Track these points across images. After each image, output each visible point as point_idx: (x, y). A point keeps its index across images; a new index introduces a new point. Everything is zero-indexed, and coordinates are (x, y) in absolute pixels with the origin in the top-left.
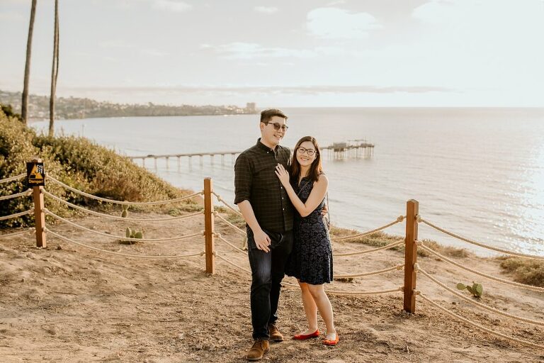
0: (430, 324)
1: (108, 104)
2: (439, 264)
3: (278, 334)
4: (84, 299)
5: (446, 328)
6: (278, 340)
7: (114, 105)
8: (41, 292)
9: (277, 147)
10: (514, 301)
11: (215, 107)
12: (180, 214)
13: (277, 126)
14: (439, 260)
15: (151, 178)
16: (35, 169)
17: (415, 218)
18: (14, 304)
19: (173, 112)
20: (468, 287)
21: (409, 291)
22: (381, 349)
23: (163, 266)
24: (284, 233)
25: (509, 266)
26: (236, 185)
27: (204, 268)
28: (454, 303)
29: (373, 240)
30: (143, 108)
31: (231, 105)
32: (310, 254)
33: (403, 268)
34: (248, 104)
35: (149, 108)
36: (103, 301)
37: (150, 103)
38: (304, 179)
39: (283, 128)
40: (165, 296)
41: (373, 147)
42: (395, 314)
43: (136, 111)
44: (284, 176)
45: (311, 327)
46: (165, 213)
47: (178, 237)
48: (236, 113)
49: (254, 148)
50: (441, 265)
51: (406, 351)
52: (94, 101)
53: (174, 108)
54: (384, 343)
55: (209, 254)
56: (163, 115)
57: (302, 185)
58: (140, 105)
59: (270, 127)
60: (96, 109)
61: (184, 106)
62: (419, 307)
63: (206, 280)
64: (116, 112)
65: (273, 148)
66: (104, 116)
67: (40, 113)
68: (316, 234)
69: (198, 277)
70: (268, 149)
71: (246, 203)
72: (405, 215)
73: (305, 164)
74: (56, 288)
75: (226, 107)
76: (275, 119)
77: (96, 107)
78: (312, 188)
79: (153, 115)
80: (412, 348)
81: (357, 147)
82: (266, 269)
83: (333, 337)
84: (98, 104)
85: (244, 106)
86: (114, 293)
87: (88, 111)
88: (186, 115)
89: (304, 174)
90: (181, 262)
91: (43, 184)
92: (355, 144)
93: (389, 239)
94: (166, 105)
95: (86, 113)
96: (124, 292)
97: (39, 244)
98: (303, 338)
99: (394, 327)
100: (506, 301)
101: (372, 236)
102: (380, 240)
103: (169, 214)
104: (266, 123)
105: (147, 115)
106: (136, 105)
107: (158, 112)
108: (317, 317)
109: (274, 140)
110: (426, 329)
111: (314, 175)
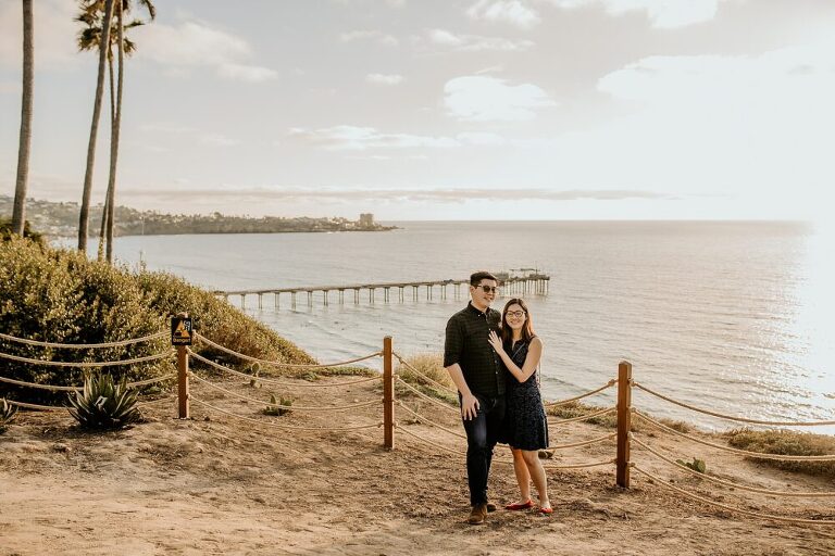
0: (647, 498)
1: (155, 215)
2: (652, 439)
3: (490, 503)
4: (270, 472)
5: (664, 502)
6: (491, 508)
7: (163, 217)
8: (225, 464)
9: (488, 310)
10: (742, 481)
11: (314, 220)
12: (317, 379)
13: (487, 289)
14: (652, 436)
15: (262, 330)
16: (182, 325)
17: (628, 382)
18: (206, 475)
19: (251, 227)
20: (688, 465)
21: (622, 464)
22: (599, 516)
23: (332, 440)
24: (498, 397)
25: (738, 442)
26: (446, 348)
27: (382, 442)
28: (672, 481)
29: (568, 411)
30: (206, 221)
31: (338, 217)
32: (525, 419)
33: (616, 438)
34: (362, 215)
35: (216, 221)
36: (290, 474)
37: (217, 213)
38: (517, 343)
39: (493, 290)
40: (351, 471)
41: (548, 279)
42: (607, 489)
43: (197, 226)
44: (496, 343)
45: (524, 497)
46: (299, 378)
47: (328, 407)
48: (344, 230)
49: (465, 311)
50: (655, 442)
51: (625, 518)
52: (134, 211)
53: (253, 222)
54: (601, 512)
55: (388, 425)
56: (237, 232)
57: (516, 348)
58: (202, 216)
59: (480, 290)
60: (136, 223)
61: (268, 218)
62: (632, 483)
63: (386, 454)
64: (167, 227)
65: (484, 311)
66: (147, 234)
67: (52, 228)
68: (531, 398)
69: (377, 451)
70: (480, 312)
71: (456, 367)
72: (617, 378)
73: (517, 327)
74: (236, 460)
75: (330, 220)
76: (485, 282)
77: (137, 219)
78: (527, 351)
79: (221, 232)
80: (631, 516)
81: (524, 280)
82: (482, 434)
83: (547, 506)
84: (140, 215)
85: (357, 219)
86: (296, 467)
87: (124, 225)
88: (271, 232)
89: (517, 337)
90: (351, 435)
91: (189, 344)
92: (520, 275)
93: (587, 409)
94: (241, 217)
95: (120, 227)
96: (306, 466)
97: (182, 414)
98: (516, 508)
99: (608, 500)
100: (733, 480)
101: (566, 407)
102: (576, 412)
103: (304, 378)
104: (476, 287)
105: (212, 232)
106: (195, 216)
107: (229, 227)
108: (530, 488)
109: (484, 302)
110: (643, 502)
111: (527, 338)
